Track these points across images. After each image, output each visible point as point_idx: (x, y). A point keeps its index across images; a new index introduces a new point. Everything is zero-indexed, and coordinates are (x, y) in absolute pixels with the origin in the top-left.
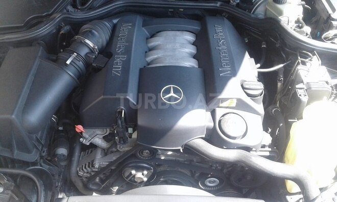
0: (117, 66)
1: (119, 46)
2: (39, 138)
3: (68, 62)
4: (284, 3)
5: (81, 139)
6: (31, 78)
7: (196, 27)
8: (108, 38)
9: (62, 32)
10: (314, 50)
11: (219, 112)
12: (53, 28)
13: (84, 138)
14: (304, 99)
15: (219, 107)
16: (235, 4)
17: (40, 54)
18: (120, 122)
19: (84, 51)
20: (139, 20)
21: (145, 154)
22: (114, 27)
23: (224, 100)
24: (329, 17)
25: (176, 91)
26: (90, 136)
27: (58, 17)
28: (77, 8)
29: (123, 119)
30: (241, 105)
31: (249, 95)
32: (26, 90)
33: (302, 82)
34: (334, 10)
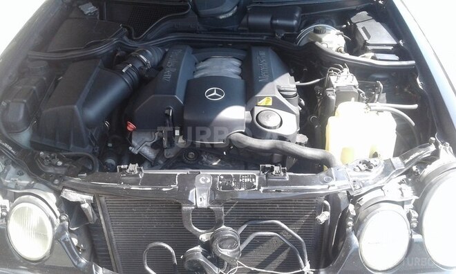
0: (167, 75)
1: (170, 63)
2: (94, 134)
3: (124, 71)
4: (323, 33)
5: (130, 148)
6: (91, 81)
7: (242, 55)
8: (160, 59)
9: (118, 54)
10: (345, 62)
11: (257, 110)
12: (111, 48)
13: (133, 146)
14: (333, 97)
15: (257, 106)
16: (280, 37)
17: (99, 64)
18: (168, 122)
19: (139, 65)
20: (189, 49)
21: (190, 156)
22: (165, 54)
23: (261, 98)
24: (365, 43)
25: (218, 92)
26: (138, 144)
27: (115, 41)
28: (133, 39)
29: (171, 118)
30: (277, 104)
31: (284, 96)
32: (87, 89)
33: (333, 87)
34: (369, 37)
